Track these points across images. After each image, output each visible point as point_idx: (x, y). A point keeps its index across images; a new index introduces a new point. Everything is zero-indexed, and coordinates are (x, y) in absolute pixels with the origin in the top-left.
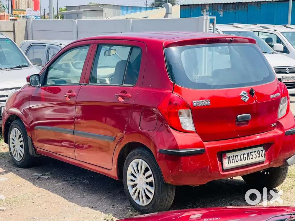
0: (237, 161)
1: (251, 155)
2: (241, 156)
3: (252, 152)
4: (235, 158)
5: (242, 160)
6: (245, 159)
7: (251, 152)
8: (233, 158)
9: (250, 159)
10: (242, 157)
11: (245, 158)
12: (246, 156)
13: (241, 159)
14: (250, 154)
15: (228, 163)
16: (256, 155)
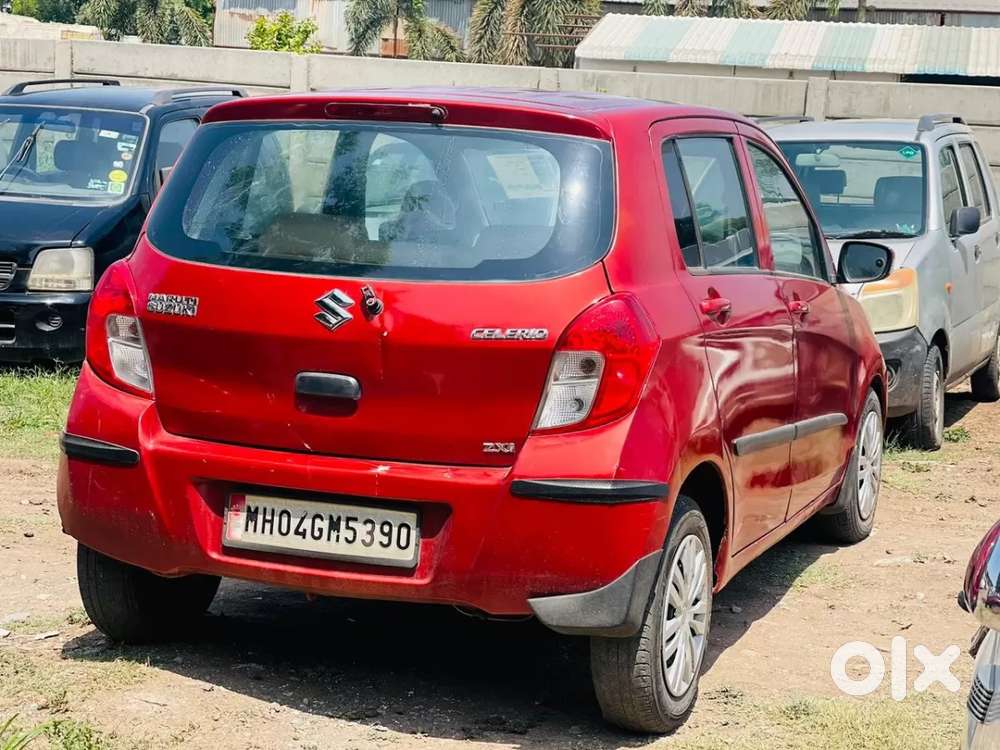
0: (284, 530)
1: (348, 527)
2: (302, 519)
3: (355, 519)
4: (276, 519)
5: (303, 534)
6: (317, 534)
7: (349, 519)
8: (268, 517)
9: (342, 539)
10: (307, 524)
11: (321, 530)
12: (325, 524)
13: (301, 530)
14: (343, 524)
15: (247, 530)
16: (370, 533)
